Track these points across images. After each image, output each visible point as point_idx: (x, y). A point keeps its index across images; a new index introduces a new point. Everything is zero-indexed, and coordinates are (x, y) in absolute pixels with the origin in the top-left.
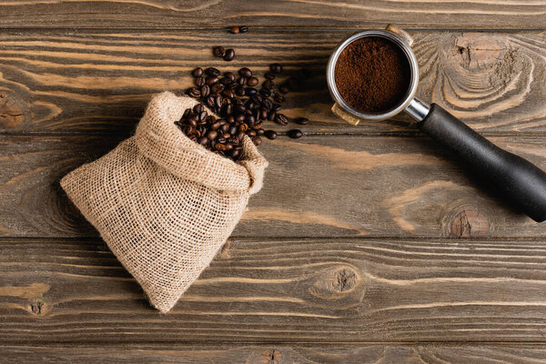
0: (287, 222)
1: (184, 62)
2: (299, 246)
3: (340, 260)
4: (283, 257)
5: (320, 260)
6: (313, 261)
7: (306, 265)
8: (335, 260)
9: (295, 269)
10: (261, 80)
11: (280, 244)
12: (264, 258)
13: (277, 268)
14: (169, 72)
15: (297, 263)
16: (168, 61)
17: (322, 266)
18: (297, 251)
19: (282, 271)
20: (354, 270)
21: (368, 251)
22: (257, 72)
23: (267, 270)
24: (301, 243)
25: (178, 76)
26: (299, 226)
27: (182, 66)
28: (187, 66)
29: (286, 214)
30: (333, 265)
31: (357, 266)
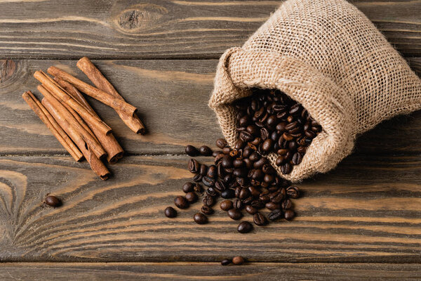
0: (189, 72)
1: (306, 226)
2: (177, 49)
3: (135, 37)
4: (195, 40)
5: (155, 37)
6: (163, 36)
7: (170, 32)
8: (140, 37)
9: (182, 29)
10: (218, 208)
11: (197, 51)
12: (214, 38)
13: (200, 30)
14: (322, 215)
15: (179, 34)
16: (323, 227)
17: (154, 31)
18: (179, 45)
19: (195, 27)
20: (121, 29)
21: (105, 45)
22: (222, 215)
23: (210, 28)
24: (176, 52)
25: (312, 212)
26: (177, 68)
27: (308, 221)
28: (302, 222)
29: (190, 78)
30: (142, 33)
31: (118, 32)
